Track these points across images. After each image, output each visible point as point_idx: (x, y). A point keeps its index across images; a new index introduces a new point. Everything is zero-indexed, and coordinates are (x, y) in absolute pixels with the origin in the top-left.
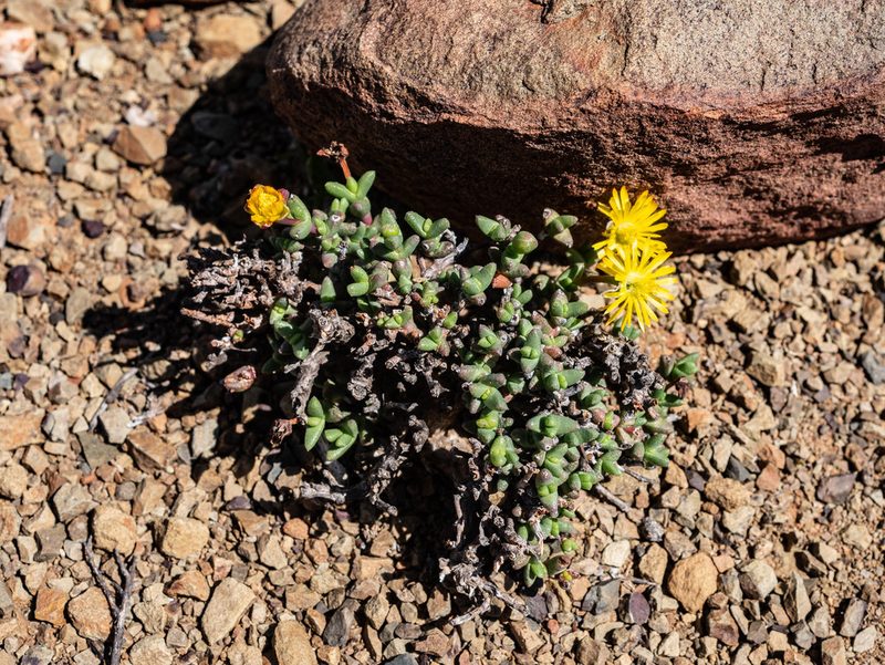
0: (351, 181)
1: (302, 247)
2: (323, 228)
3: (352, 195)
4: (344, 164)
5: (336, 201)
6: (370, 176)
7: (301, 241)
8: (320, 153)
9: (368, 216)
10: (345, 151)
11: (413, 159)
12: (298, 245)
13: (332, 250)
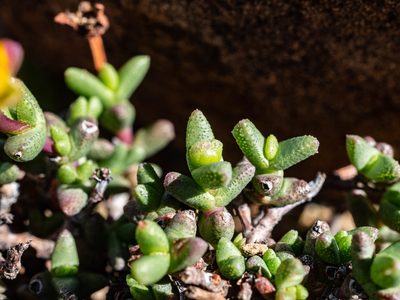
0: (109, 71)
1: (20, 174)
2: (64, 144)
3: (108, 94)
4: (96, 45)
5: (82, 101)
6: (140, 65)
7: (22, 165)
8: (61, 18)
9: (127, 131)
10: (103, 19)
11: (218, 41)
12: (15, 172)
13: (76, 184)
